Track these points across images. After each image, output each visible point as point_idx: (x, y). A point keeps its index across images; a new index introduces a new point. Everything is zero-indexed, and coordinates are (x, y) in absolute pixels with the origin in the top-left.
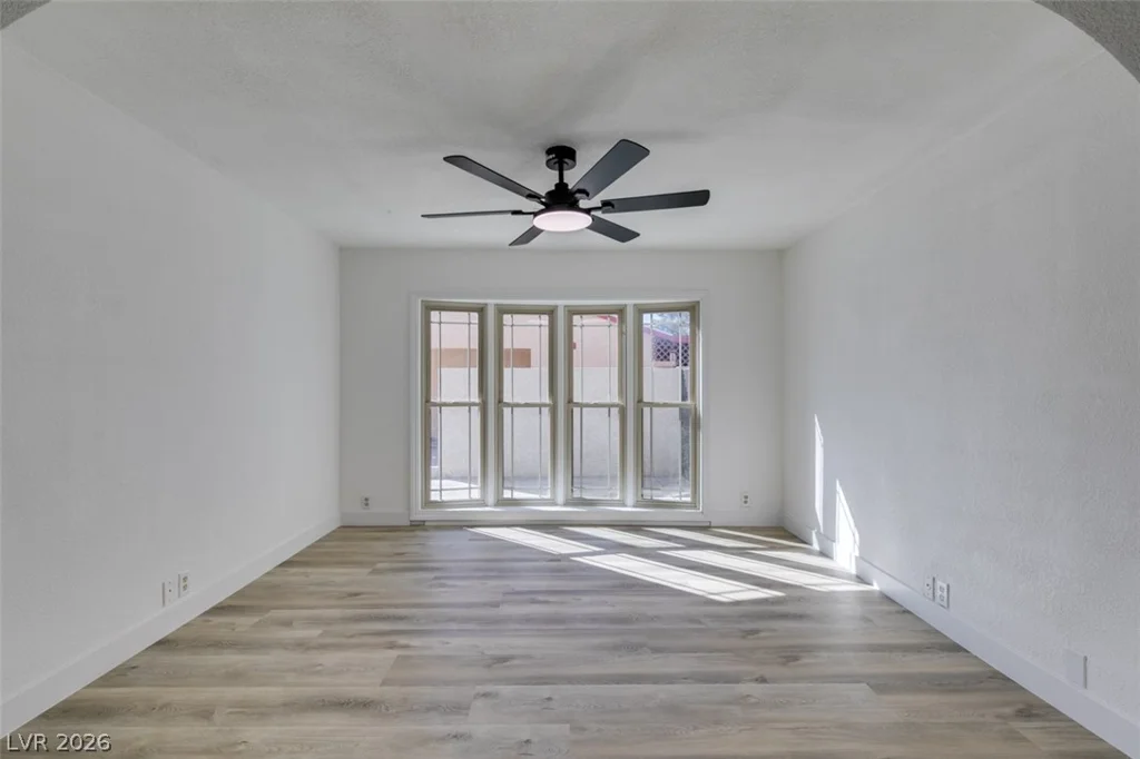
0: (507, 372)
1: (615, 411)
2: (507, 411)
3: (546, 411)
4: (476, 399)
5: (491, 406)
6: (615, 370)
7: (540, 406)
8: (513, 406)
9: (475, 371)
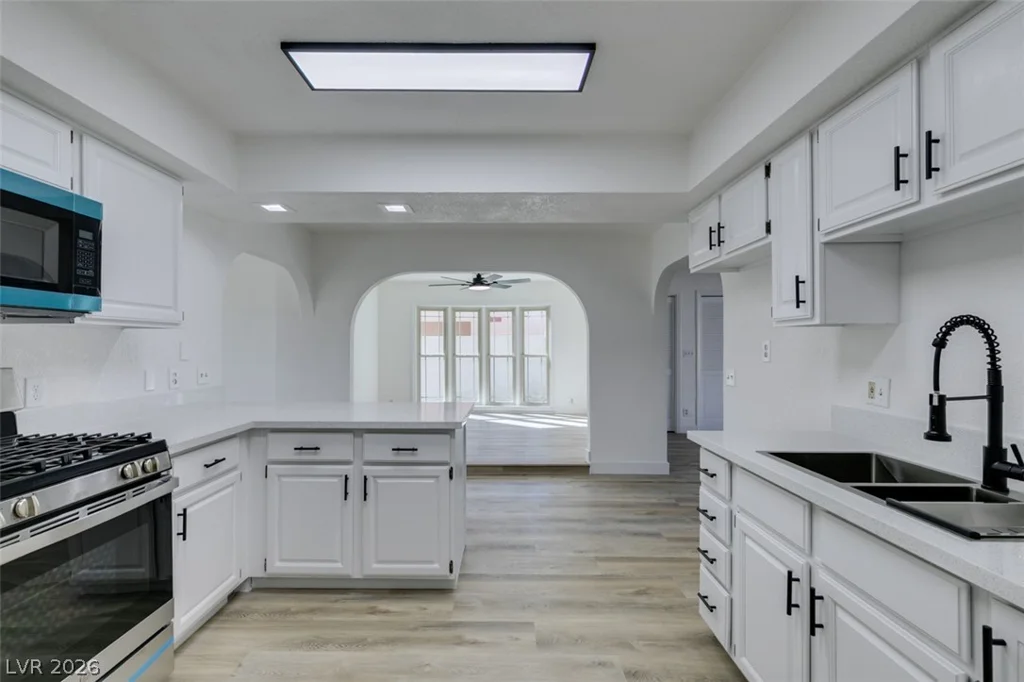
0: (457, 338)
1: (511, 359)
2: (457, 359)
3: (477, 359)
4: (442, 353)
5: (450, 358)
6: (511, 337)
7: (474, 357)
8: (460, 357)
9: (442, 338)
